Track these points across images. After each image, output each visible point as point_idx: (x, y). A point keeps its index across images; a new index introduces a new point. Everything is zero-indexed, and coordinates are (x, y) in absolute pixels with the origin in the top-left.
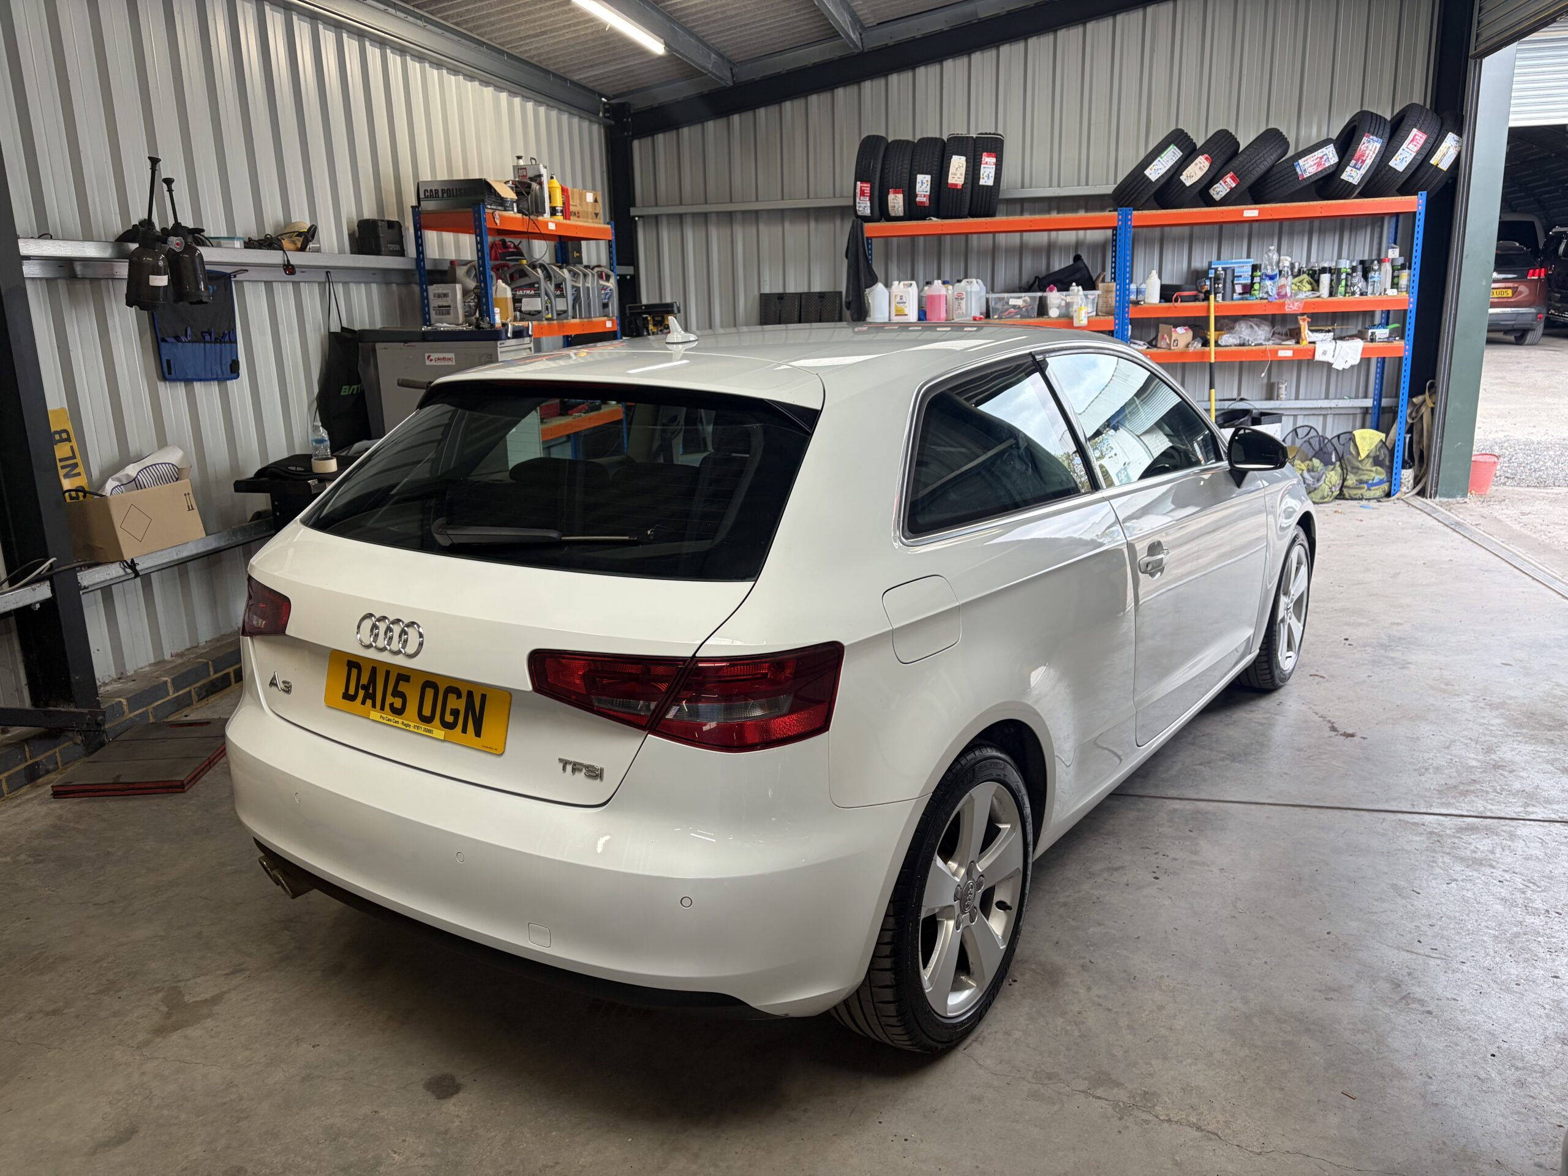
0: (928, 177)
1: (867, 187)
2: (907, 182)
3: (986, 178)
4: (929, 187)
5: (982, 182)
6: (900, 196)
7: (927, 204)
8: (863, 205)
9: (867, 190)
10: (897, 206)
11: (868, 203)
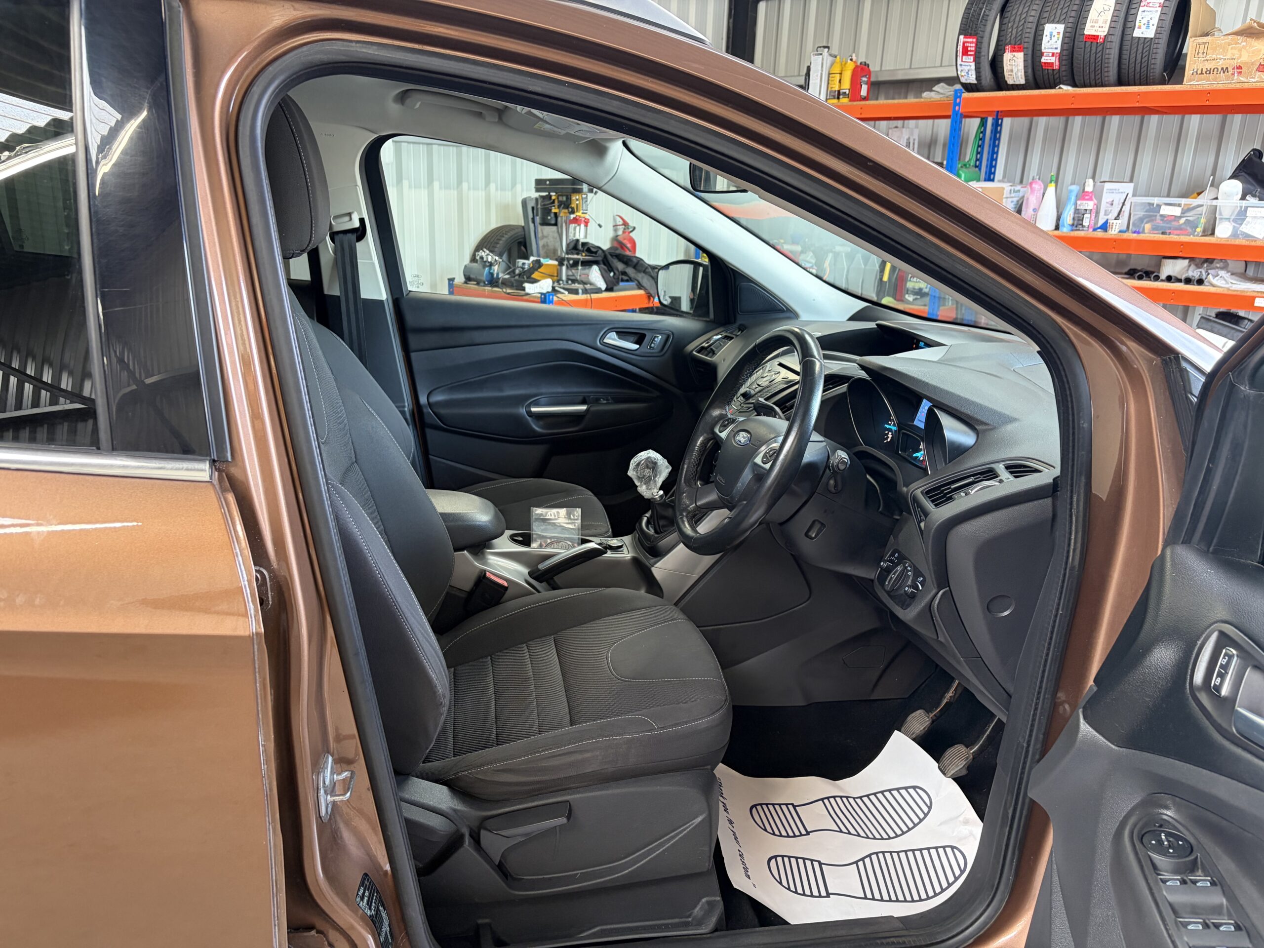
0: (1061, 28)
1: (971, 43)
2: (1032, 36)
3: (1144, 28)
4: (1060, 42)
5: (1137, 33)
6: (1020, 56)
7: (1056, 67)
8: (966, 68)
9: (972, 47)
10: (1015, 70)
11: (973, 65)
